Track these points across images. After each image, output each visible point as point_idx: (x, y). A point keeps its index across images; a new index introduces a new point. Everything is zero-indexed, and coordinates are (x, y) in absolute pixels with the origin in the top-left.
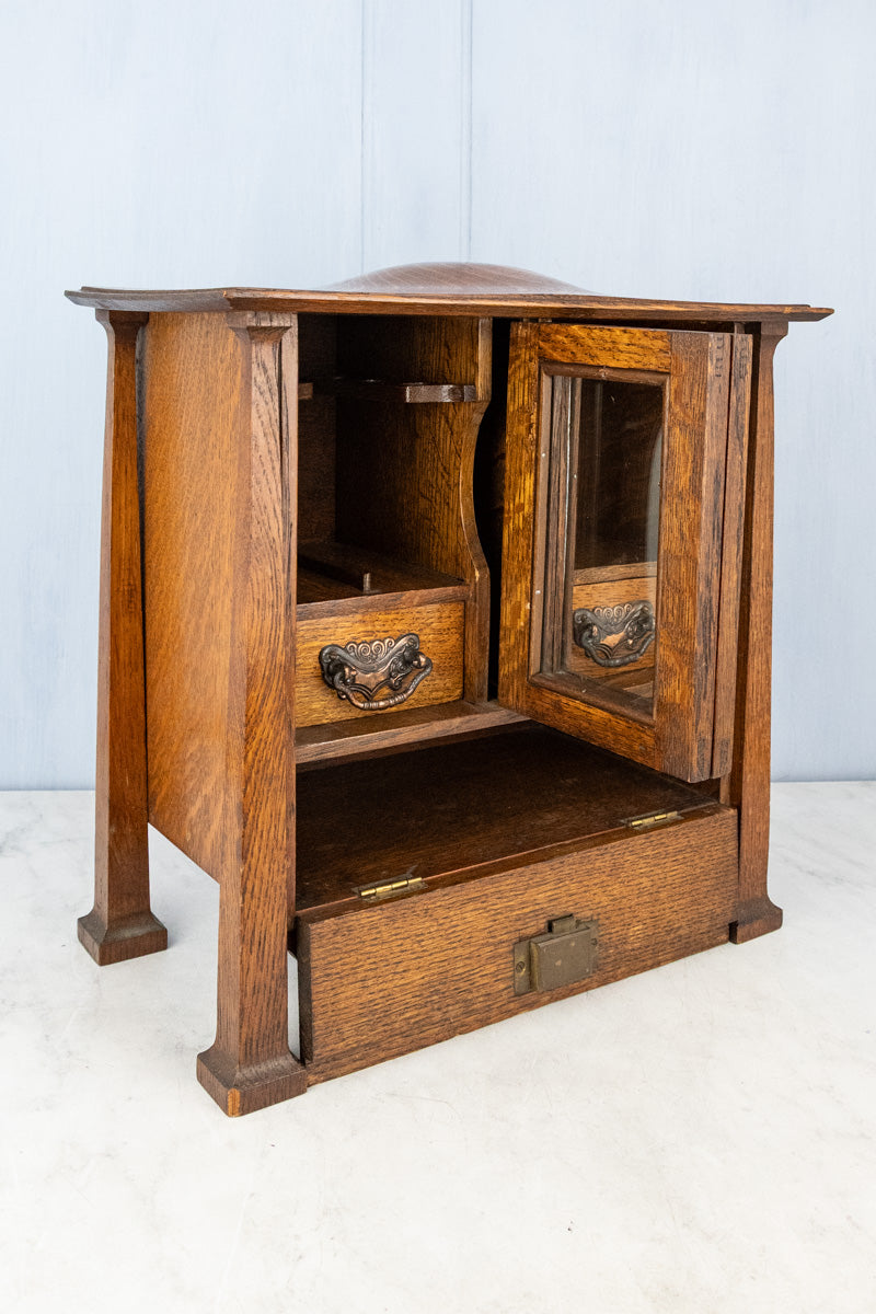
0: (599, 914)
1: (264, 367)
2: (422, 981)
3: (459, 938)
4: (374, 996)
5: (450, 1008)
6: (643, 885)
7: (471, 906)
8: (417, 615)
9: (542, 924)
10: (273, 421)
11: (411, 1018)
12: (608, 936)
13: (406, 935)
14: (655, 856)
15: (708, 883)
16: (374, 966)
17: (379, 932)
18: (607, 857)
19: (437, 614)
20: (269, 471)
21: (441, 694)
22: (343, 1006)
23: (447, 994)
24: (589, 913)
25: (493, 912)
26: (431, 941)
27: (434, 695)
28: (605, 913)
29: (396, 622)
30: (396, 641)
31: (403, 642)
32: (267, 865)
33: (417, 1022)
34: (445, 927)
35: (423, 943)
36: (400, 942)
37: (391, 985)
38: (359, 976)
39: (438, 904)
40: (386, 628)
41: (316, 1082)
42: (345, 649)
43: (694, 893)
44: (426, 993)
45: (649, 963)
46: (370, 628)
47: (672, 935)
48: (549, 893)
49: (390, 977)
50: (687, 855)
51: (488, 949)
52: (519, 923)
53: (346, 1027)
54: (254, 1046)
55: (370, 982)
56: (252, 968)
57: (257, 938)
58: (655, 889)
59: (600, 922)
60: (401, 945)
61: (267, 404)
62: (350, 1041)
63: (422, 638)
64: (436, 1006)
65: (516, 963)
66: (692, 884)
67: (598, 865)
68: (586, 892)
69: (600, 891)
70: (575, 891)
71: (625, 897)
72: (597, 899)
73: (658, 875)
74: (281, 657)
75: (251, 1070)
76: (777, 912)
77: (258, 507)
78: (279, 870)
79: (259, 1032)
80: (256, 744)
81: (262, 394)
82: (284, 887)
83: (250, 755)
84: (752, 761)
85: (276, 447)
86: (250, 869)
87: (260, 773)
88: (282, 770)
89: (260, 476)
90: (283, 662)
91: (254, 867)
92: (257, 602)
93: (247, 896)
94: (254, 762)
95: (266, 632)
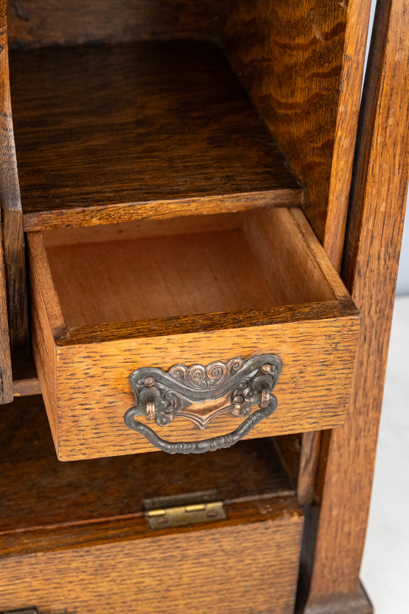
0: (76, 607)
6: (145, 584)
14: (163, 559)
18: (88, 558)
28: (86, 607)
43: (224, 592)
50: (215, 559)
58: (164, 587)
66: (221, 584)
67: (74, 565)
68: (56, 588)
69: (78, 588)
70: (39, 587)
71: (115, 594)
72: (73, 595)
73: (169, 575)
76: (365, 611)
84: (341, 461)
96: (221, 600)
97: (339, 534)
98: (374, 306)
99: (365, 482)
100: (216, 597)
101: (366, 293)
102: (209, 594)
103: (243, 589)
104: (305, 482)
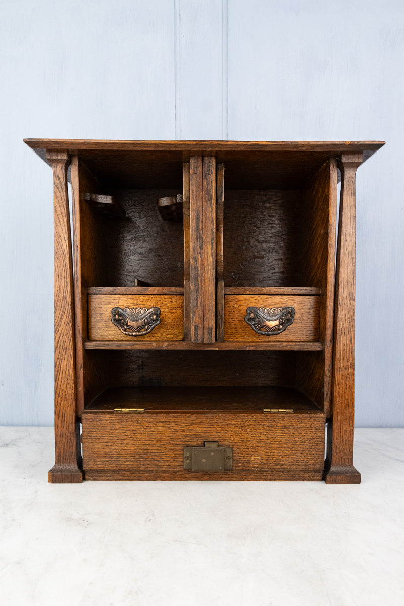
0: (233, 445)
1: (58, 177)
2: (136, 451)
3: (155, 437)
4: (111, 451)
5: (149, 466)
6: (261, 438)
7: (161, 425)
8: (159, 299)
9: (200, 442)
10: (63, 200)
11: (130, 465)
12: (239, 457)
13: (127, 429)
14: (269, 426)
15: (304, 447)
16: (112, 438)
17: (115, 425)
18: (239, 420)
19: (170, 300)
20: (61, 221)
21: (172, 336)
22: (96, 450)
23: (148, 459)
24: (228, 444)
25: (173, 430)
26: (140, 435)
27: (169, 336)
28: (237, 446)
29: (149, 301)
30: (148, 310)
31: (151, 310)
32: (65, 386)
33: (132, 467)
34: (147, 430)
35: (136, 435)
36: (124, 431)
37: (120, 448)
38: (105, 441)
39: (144, 420)
40: (144, 303)
41: (89, 480)
42: (123, 310)
43: (294, 449)
44: (137, 456)
45: (269, 477)
46: (135, 302)
47: (279, 467)
48: (205, 429)
49: (120, 445)
50: (290, 430)
51: (170, 446)
52: (187, 438)
53: (98, 460)
54: (61, 458)
55: (110, 445)
56: (59, 425)
57: (61, 414)
58: (269, 442)
59: (234, 449)
60: (125, 433)
61: (60, 193)
62: (100, 466)
63: (162, 310)
64: (142, 463)
65: (185, 456)
66: (293, 444)
67: (233, 422)
68: (226, 433)
69: (235, 435)
70: (219, 431)
71: (249, 441)
72: (232, 439)
73: (271, 435)
74: (69, 299)
75: (59, 467)
76: (357, 474)
77: (57, 236)
78: (70, 388)
79: (63, 453)
80: (58, 334)
81: (57, 188)
82: (73, 396)
83: (57, 339)
84: (340, 391)
85: (64, 211)
86: (57, 385)
87: (61, 346)
88: (71, 347)
89: (57, 222)
90: (70, 302)
91: (59, 385)
92: (58, 275)
93: (57, 396)
94: (58, 341)
95: (62, 288)
96: (293, 454)
97: (342, 430)
98: (347, 319)
99: (351, 404)
100: (290, 452)
101: (343, 313)
102: (288, 449)
103: (302, 450)
104: (326, 405)
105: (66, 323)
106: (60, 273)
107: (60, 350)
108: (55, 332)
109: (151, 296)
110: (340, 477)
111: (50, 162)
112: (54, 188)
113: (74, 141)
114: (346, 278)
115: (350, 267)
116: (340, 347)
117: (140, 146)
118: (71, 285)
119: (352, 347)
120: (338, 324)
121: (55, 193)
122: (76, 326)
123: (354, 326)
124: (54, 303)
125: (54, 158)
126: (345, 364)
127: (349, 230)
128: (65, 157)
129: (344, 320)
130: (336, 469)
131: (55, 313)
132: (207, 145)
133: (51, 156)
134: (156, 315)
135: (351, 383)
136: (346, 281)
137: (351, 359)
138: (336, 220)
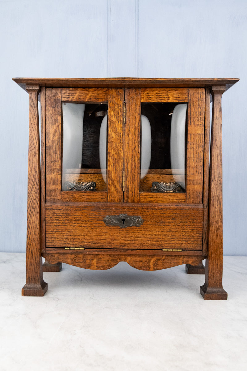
1: (33, 100)
8: (95, 177)
10: (35, 114)
20: (34, 127)
29: (88, 178)
31: (89, 184)
32: (34, 232)
40: (85, 179)
42: (71, 184)
54: (30, 279)
56: (29, 258)
57: (31, 251)
61: (33, 110)
63: (97, 183)
74: (37, 177)
75: (29, 286)
76: (225, 293)
77: (31, 136)
78: (37, 234)
79: (32, 276)
80: (30, 199)
81: (32, 107)
82: (38, 239)
83: (29, 202)
84: (213, 238)
85: (36, 121)
86: (29, 232)
87: (32, 207)
88: (38, 207)
89: (31, 128)
90: (38, 178)
91: (30, 231)
92: (31, 161)
93: (28, 239)
94: (30, 204)
95: (33, 169)
97: (215, 264)
98: (217, 190)
99: (220, 246)
101: (215, 187)
104: (204, 247)
105: (35, 192)
106: (32, 160)
107: (31, 210)
108: (28, 198)
109: (90, 175)
110: (213, 295)
111: (28, 91)
112: (30, 107)
113: (43, 79)
114: (216, 164)
115: (219, 157)
116: (213, 209)
117: (84, 81)
118: (39, 167)
119: (221, 209)
120: (212, 193)
121: (30, 110)
122: (42, 194)
123: (222, 195)
124: (28, 179)
125: (30, 88)
126: (216, 220)
127: (218, 133)
128: (37, 88)
129: (215, 191)
130: (211, 290)
131: (28, 185)
132: (126, 81)
133: (29, 88)
134: (93, 187)
135: (220, 232)
136: (216, 166)
137: (220, 217)
138: (209, 127)
